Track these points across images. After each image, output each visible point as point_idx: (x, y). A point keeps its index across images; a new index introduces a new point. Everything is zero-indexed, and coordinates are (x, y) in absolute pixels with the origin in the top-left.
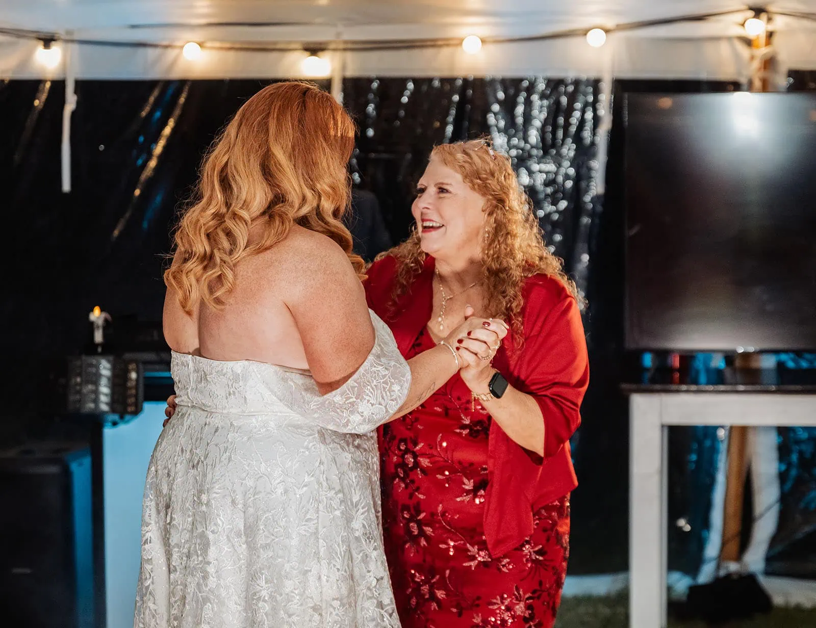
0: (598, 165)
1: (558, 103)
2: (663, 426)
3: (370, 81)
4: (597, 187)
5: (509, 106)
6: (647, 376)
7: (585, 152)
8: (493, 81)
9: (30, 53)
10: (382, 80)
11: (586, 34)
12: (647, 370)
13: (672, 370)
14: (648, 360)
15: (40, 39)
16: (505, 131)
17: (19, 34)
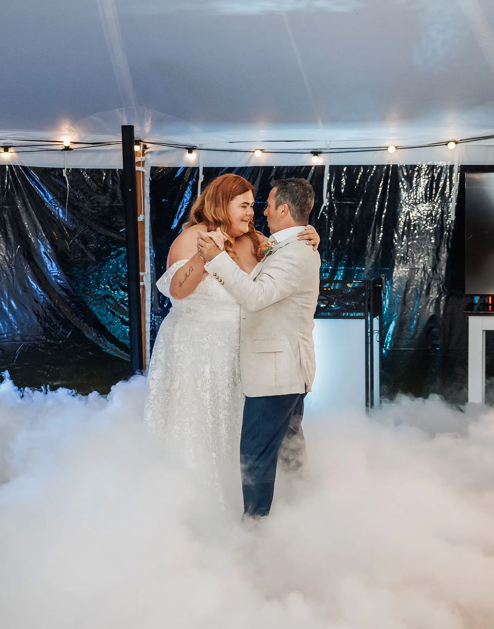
0: (452, 206)
1: (433, 176)
2: (483, 331)
3: (343, 167)
4: (452, 217)
5: (409, 179)
6: (476, 307)
7: (445, 200)
8: (401, 167)
9: (183, 154)
10: (349, 167)
11: (446, 144)
12: (476, 304)
13: (488, 304)
14: (477, 300)
15: (186, 148)
16: (407, 190)
17: (177, 146)
